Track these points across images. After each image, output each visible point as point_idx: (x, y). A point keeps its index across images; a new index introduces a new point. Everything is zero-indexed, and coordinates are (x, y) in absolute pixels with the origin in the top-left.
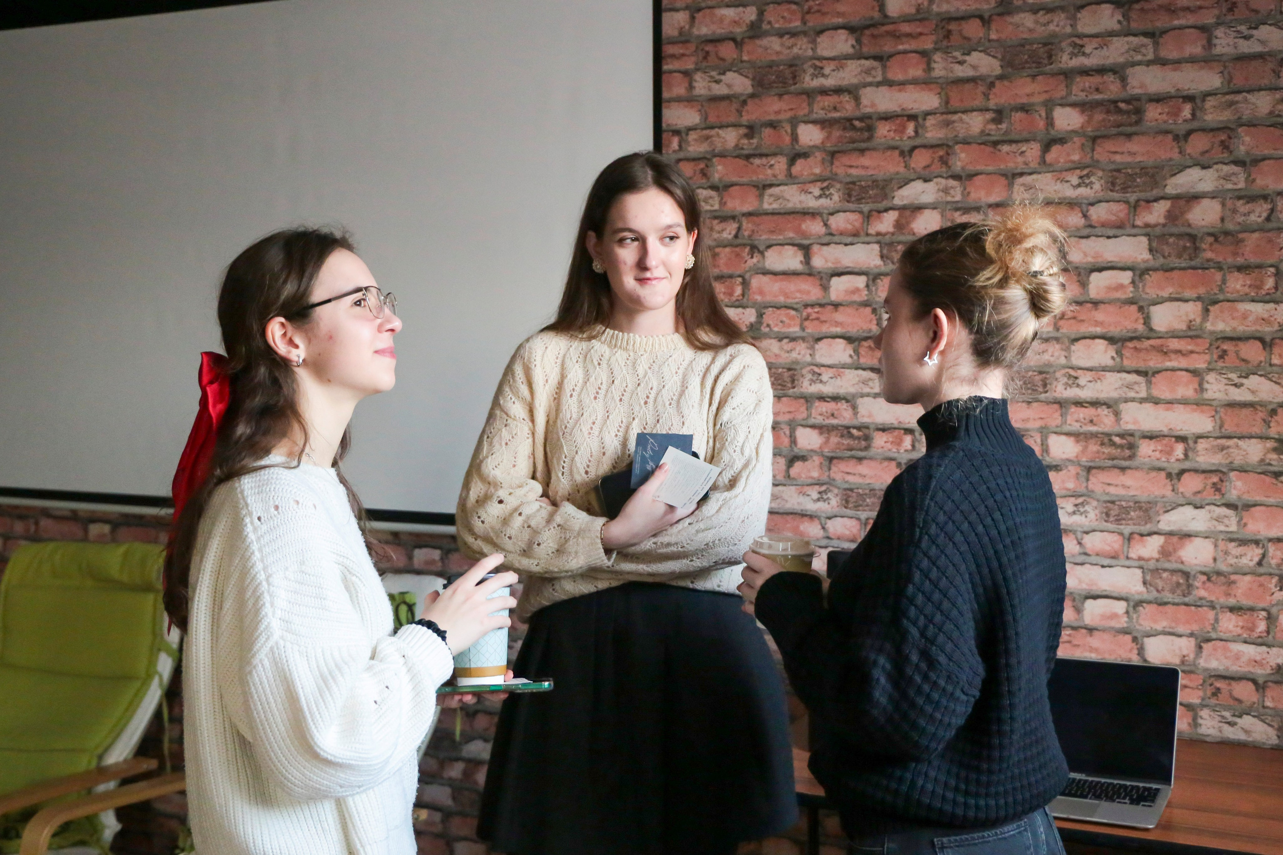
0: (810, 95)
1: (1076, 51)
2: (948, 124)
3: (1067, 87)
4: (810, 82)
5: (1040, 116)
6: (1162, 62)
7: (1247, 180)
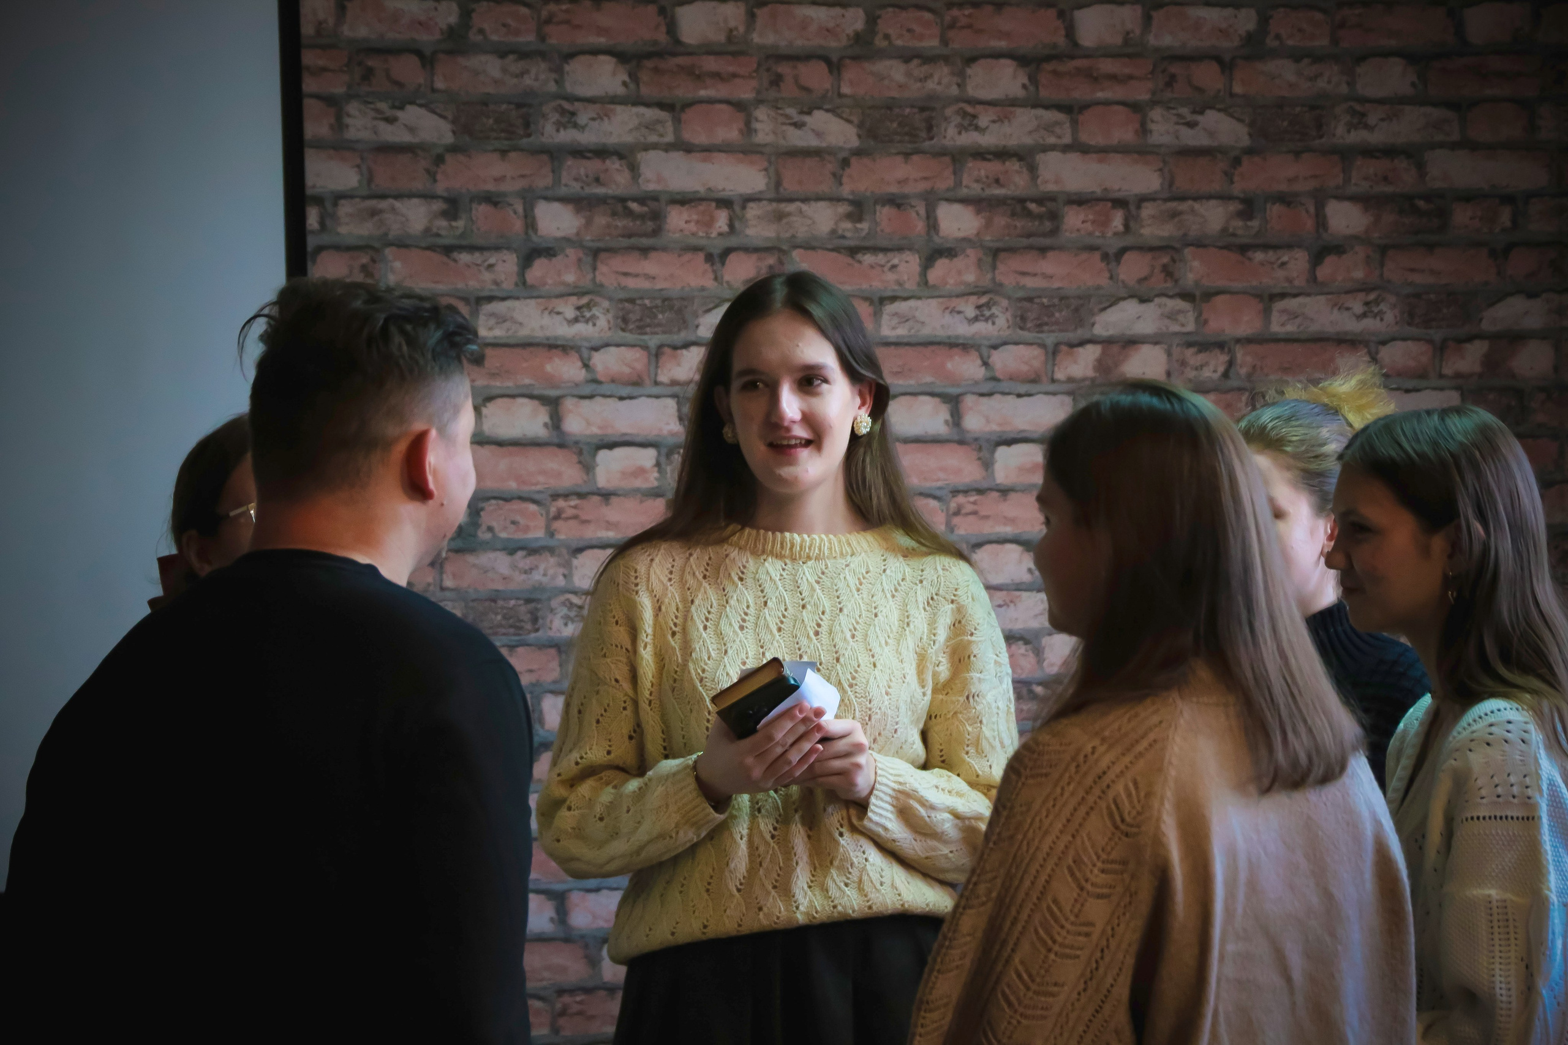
0: (555, 155)
1: (966, 123)
2: (780, 217)
3: (955, 173)
4: (552, 134)
5: (918, 214)
6: (1083, 149)
7: (1197, 319)
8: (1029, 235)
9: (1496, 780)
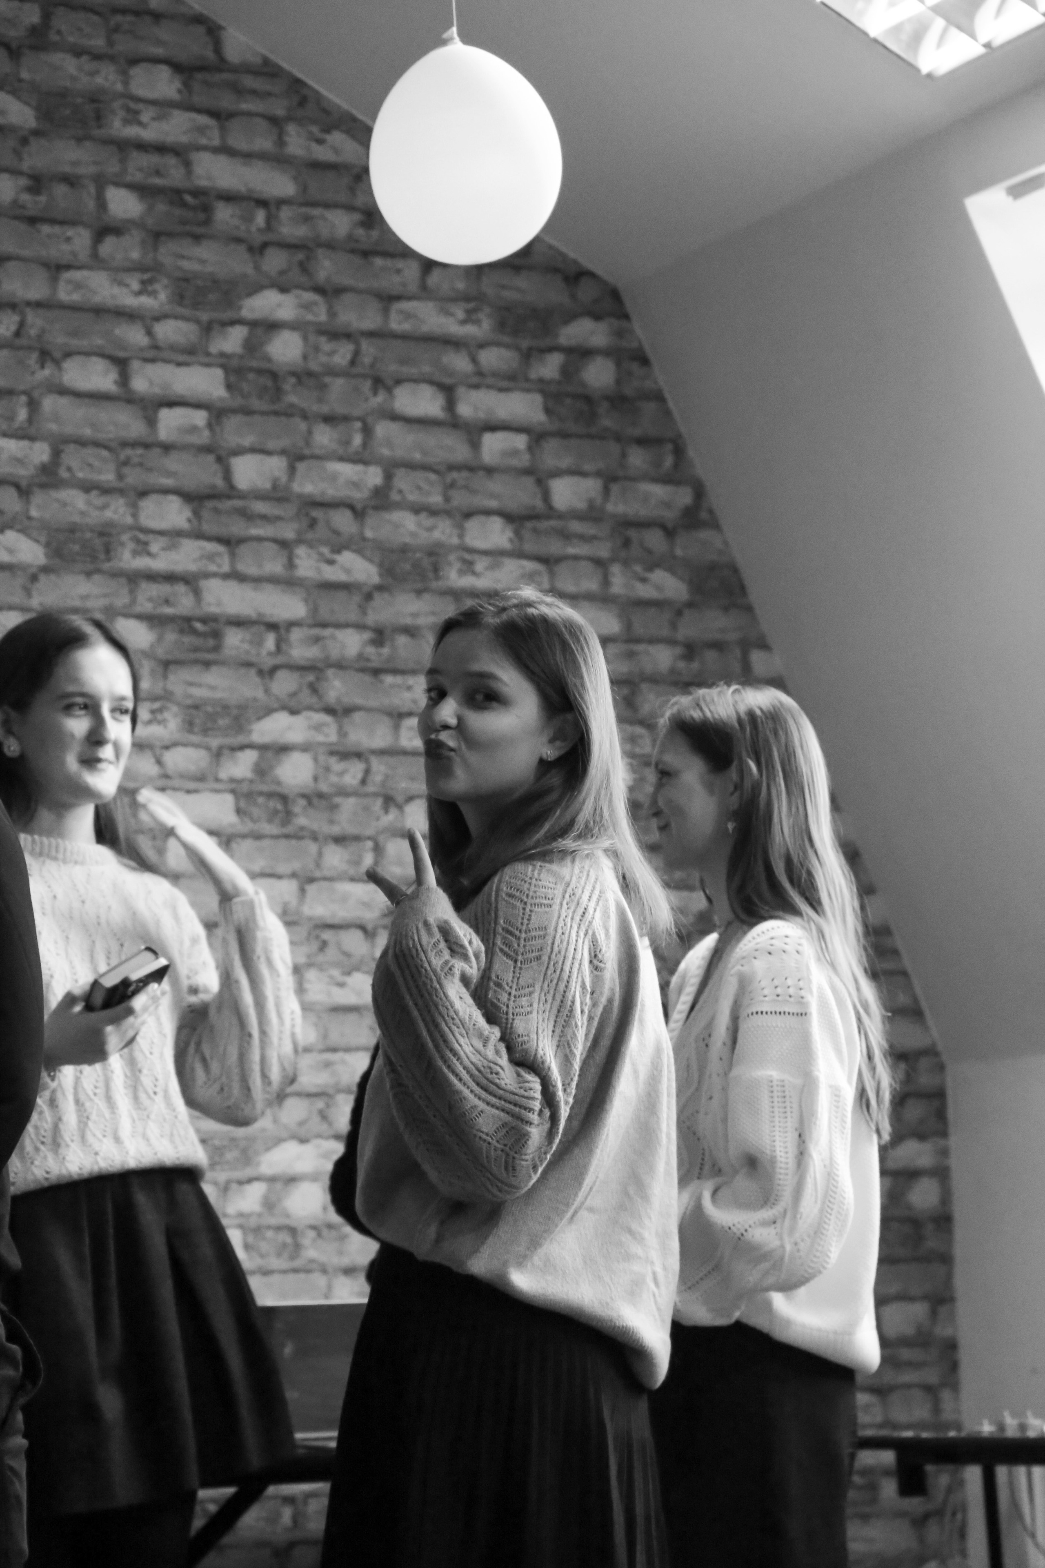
8: (196, 650)
9: (776, 982)
